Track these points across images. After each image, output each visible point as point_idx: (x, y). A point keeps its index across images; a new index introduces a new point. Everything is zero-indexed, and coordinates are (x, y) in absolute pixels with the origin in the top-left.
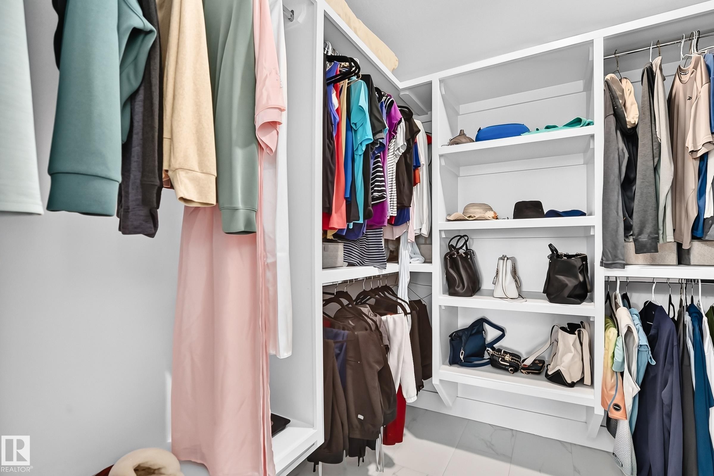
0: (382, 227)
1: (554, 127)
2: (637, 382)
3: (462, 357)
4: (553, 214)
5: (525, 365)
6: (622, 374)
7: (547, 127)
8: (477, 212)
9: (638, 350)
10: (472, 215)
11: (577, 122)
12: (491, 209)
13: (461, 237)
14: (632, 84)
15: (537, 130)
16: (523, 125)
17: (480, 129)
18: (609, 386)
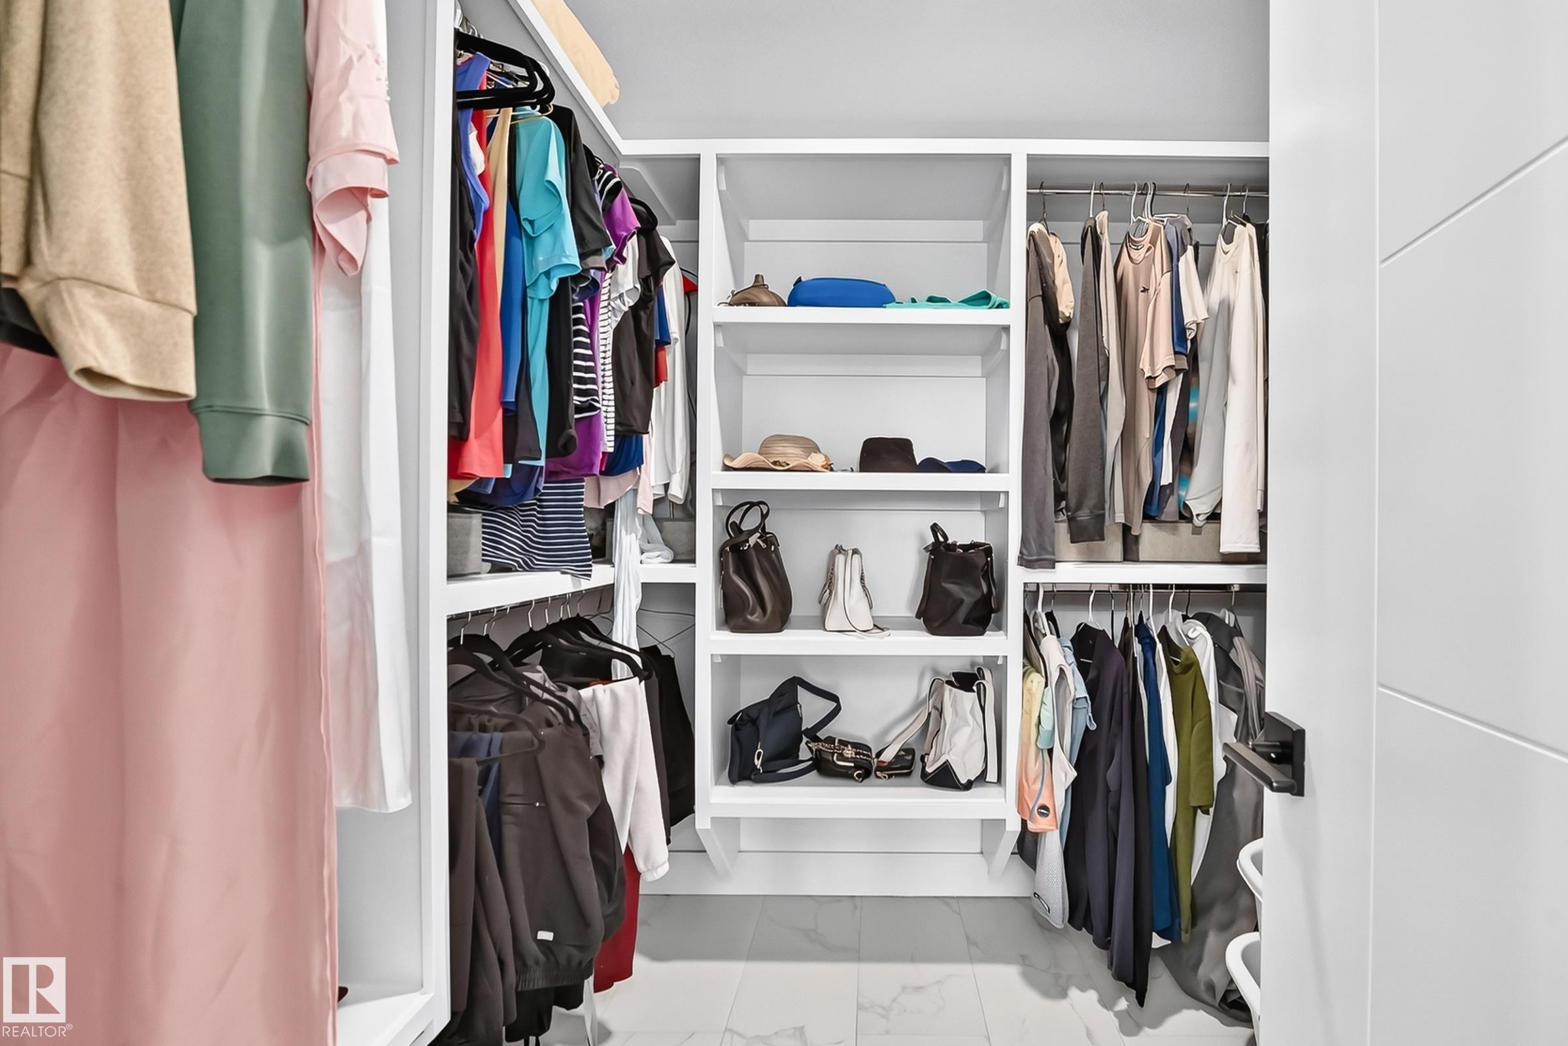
0: (585, 478)
1: (944, 300)
2: (1070, 761)
3: (758, 763)
4: (932, 465)
5: (884, 762)
6: (1050, 751)
7: (931, 300)
8: (793, 455)
9: (1073, 708)
10: (781, 460)
11: (983, 299)
12: (817, 450)
13: (752, 505)
14: (1064, 247)
15: (914, 301)
16: (883, 287)
17: (799, 280)
18: (1032, 776)
